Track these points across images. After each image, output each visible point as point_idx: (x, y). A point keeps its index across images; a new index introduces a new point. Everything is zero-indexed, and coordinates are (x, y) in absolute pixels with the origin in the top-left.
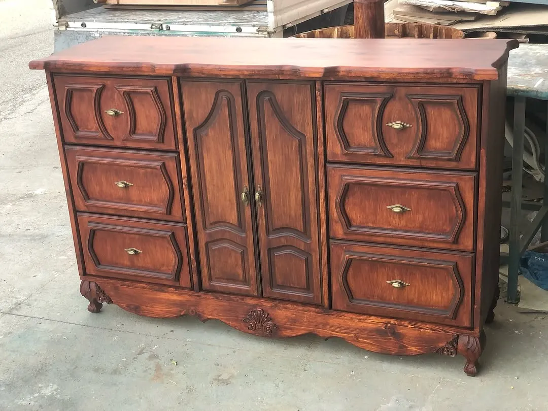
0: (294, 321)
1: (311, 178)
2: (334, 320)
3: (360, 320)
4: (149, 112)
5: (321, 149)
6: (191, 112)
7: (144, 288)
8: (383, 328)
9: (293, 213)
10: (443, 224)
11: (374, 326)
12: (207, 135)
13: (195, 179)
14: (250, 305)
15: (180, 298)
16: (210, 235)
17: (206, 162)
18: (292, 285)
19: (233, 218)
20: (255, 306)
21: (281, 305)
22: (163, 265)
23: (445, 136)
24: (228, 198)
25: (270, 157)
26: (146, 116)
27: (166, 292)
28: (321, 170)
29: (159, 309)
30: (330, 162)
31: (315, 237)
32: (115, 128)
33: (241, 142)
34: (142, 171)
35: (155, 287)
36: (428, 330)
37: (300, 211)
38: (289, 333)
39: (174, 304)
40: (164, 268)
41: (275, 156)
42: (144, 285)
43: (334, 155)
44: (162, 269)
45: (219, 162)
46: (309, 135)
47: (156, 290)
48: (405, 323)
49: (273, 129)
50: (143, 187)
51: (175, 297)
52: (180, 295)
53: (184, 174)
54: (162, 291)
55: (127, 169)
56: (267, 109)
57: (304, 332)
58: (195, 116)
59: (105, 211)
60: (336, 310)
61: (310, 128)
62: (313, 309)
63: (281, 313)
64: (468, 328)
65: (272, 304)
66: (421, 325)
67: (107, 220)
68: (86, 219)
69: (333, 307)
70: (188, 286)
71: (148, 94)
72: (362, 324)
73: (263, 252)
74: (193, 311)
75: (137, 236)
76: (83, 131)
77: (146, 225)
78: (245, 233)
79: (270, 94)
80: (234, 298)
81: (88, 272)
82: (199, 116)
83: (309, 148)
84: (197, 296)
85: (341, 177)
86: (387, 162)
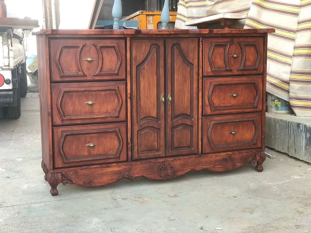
0: (183, 165)
1: (195, 86)
2: (204, 159)
3: (216, 156)
4: (112, 58)
5: (201, 71)
6: (136, 57)
7: (96, 168)
8: (226, 157)
9: (185, 106)
10: (251, 100)
11: (222, 158)
12: (144, 68)
13: (135, 94)
14: (161, 162)
15: (119, 169)
16: (141, 126)
17: (142, 84)
18: (183, 146)
19: (154, 114)
20: (163, 162)
21: (178, 158)
22: (110, 150)
23: (252, 59)
24: (152, 103)
25: (176, 77)
26: (110, 61)
27: (111, 167)
28: (200, 81)
29: (105, 179)
30: (205, 77)
31: (195, 116)
32: (89, 69)
33: (162, 70)
34: (103, 93)
35: (104, 165)
36: (244, 153)
37: (189, 104)
38: (181, 173)
39: (116, 173)
41: (178, 75)
42: (96, 166)
43: (208, 72)
44: (109, 152)
45: (149, 83)
46: (196, 64)
47: (105, 167)
48: (235, 152)
49: (178, 63)
50: (102, 103)
51: (116, 169)
52: (119, 167)
53: (129, 92)
54: (109, 167)
55: (93, 93)
56: (176, 51)
57: (189, 170)
58: (138, 58)
59: (74, 122)
60: (204, 154)
61: (196, 61)
62: (193, 156)
63: (177, 163)
64: (260, 148)
65: (173, 159)
66: (242, 151)
67: (75, 128)
68: (61, 129)
69: (203, 152)
70: (125, 159)
71: (113, 47)
72: (217, 158)
73: (169, 130)
74: (127, 175)
75: (95, 135)
76: (67, 73)
77: (102, 127)
78: (160, 121)
79: (178, 45)
80: (152, 160)
81: (56, 166)
82: (140, 58)
83: (195, 70)
84: (130, 165)
85: (211, 82)
86: (230, 73)
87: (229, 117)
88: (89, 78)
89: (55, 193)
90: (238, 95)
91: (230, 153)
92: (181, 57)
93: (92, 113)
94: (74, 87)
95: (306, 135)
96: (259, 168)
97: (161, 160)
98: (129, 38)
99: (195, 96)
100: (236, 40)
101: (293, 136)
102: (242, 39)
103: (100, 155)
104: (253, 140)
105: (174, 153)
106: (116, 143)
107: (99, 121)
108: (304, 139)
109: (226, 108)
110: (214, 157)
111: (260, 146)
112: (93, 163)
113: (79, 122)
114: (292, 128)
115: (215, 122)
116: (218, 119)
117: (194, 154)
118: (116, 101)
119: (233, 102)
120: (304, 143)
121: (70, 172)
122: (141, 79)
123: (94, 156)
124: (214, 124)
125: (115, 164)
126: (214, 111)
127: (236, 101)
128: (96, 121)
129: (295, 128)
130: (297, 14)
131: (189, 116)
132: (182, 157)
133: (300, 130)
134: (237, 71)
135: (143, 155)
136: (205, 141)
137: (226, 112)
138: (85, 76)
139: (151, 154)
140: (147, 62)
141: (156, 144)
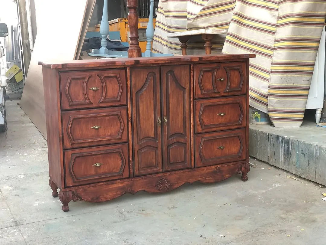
0: (179, 179)
1: (187, 108)
2: (196, 173)
3: (207, 169)
4: (114, 86)
5: (192, 94)
6: (135, 84)
7: (102, 185)
8: (215, 170)
9: (179, 126)
10: (237, 118)
11: (212, 170)
12: (142, 94)
13: (135, 118)
14: (159, 177)
15: (122, 185)
16: (141, 146)
17: (141, 108)
18: (178, 162)
19: (152, 134)
20: (161, 177)
21: (173, 173)
22: (114, 169)
23: (236, 82)
24: (150, 124)
25: (170, 100)
26: (112, 89)
27: (115, 184)
28: (192, 103)
29: (110, 195)
30: (196, 99)
31: (188, 134)
32: (94, 97)
33: (158, 95)
34: (107, 118)
35: (109, 182)
36: (231, 166)
37: (182, 124)
38: (177, 186)
39: (120, 188)
40: (115, 170)
42: (103, 183)
43: (198, 95)
44: (114, 171)
45: (147, 108)
46: (188, 88)
47: (109, 184)
48: (223, 165)
49: (172, 87)
50: (107, 127)
51: (120, 185)
52: (122, 183)
53: (130, 116)
54: (113, 184)
55: (99, 118)
56: (170, 78)
57: (184, 183)
58: (137, 85)
59: (83, 145)
60: (197, 168)
61: (188, 85)
62: (187, 170)
63: (173, 177)
64: (245, 160)
65: (169, 173)
66: (229, 164)
67: (83, 150)
68: (70, 152)
69: (196, 166)
70: (128, 176)
71: (116, 77)
72: (208, 171)
73: (165, 148)
74: (130, 190)
75: (101, 156)
76: (75, 102)
77: (106, 148)
78: (158, 140)
79: (172, 72)
80: (151, 176)
81: (68, 185)
82: (139, 86)
83: (187, 94)
84: (132, 181)
85: (201, 104)
86: (217, 95)
87: (218, 134)
88: (95, 105)
89: (66, 209)
90: (225, 114)
91: (219, 166)
92: (174, 83)
93: (98, 136)
94: (82, 114)
95: (284, 147)
96: (244, 178)
97: (159, 175)
98: (129, 68)
99: (187, 116)
100: (222, 65)
101: (273, 147)
102: (227, 65)
103: (106, 173)
104: (238, 153)
105: (170, 169)
106: (120, 162)
107: (104, 143)
108: (283, 150)
109: (215, 126)
110: (205, 170)
111: (244, 158)
112: (100, 180)
113: (86, 145)
114: (271, 139)
115: (205, 139)
116: (207, 135)
117: (188, 168)
118: (119, 124)
119: (221, 120)
120: (283, 153)
121: (80, 190)
122: (140, 104)
123: (100, 175)
124: (205, 141)
125: (119, 181)
126: (204, 129)
127: (223, 120)
128: (101, 143)
129: (275, 140)
130: (273, 33)
131: (183, 135)
132: (177, 172)
133: (279, 142)
134: (224, 92)
135: (143, 172)
136: (197, 156)
137: (215, 129)
138: (91, 103)
139: (150, 171)
140: (145, 89)
141: (154, 161)
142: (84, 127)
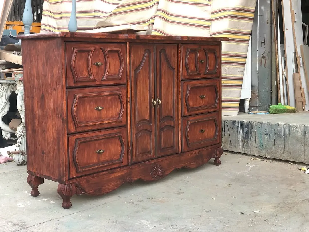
0: (169, 165)
1: (176, 89)
2: (183, 158)
4: (116, 62)
5: (180, 75)
6: (134, 61)
7: (104, 174)
8: (197, 154)
9: (170, 108)
11: (195, 155)
12: (140, 72)
13: (133, 98)
14: (153, 164)
15: (122, 174)
16: (138, 129)
17: (138, 88)
18: (168, 146)
19: (147, 117)
20: (155, 163)
21: (165, 158)
23: (213, 64)
24: (146, 106)
25: (162, 81)
26: (114, 66)
27: (116, 173)
28: (180, 84)
29: (111, 185)
30: (183, 80)
31: (176, 117)
32: (97, 74)
34: (109, 98)
35: (110, 171)
36: (209, 150)
37: (172, 106)
39: (120, 178)
40: (115, 157)
41: (164, 79)
42: (104, 173)
43: (185, 76)
44: (114, 158)
45: (144, 87)
46: (176, 68)
47: (111, 173)
48: (203, 149)
49: (164, 68)
50: (109, 108)
51: (120, 174)
52: (122, 171)
53: (129, 96)
54: (113, 173)
55: (102, 98)
56: (162, 57)
57: (173, 169)
58: (135, 63)
59: (86, 129)
60: (183, 152)
61: (176, 65)
62: (176, 155)
63: (165, 162)
64: (218, 144)
65: (161, 159)
66: (208, 148)
67: (87, 135)
68: (74, 137)
69: (183, 151)
70: (126, 164)
71: (118, 52)
72: (192, 155)
73: (158, 131)
74: (128, 179)
75: (102, 141)
76: (81, 78)
77: (108, 132)
78: (152, 123)
79: (163, 50)
80: (147, 162)
81: (71, 177)
82: (137, 63)
83: (176, 74)
84: (130, 168)
85: (187, 86)
86: (199, 77)
87: (199, 117)
88: (98, 83)
89: (67, 206)
90: (205, 97)
91: (200, 150)
92: (166, 62)
93: (100, 118)
94: (86, 92)
95: (243, 130)
96: (217, 163)
97: (153, 162)
98: (129, 43)
99: (175, 98)
100: (203, 47)
102: (206, 47)
103: (107, 161)
104: (215, 136)
105: (162, 154)
106: (119, 147)
107: (106, 126)
108: (241, 134)
109: (198, 108)
110: (190, 155)
111: (219, 142)
112: (101, 170)
113: (89, 128)
114: (226, 126)
115: (191, 122)
116: (192, 118)
117: (176, 154)
118: (119, 105)
119: (202, 103)
120: (241, 137)
121: (83, 182)
122: (138, 83)
123: (102, 163)
124: (191, 124)
125: (119, 169)
126: (191, 111)
127: (203, 103)
128: (104, 127)
131: (171, 117)
132: (168, 157)
134: (204, 74)
135: (140, 159)
136: (184, 140)
137: (197, 112)
138: (95, 81)
139: (145, 157)
140: (141, 67)
141: (149, 146)
142: (88, 108)
